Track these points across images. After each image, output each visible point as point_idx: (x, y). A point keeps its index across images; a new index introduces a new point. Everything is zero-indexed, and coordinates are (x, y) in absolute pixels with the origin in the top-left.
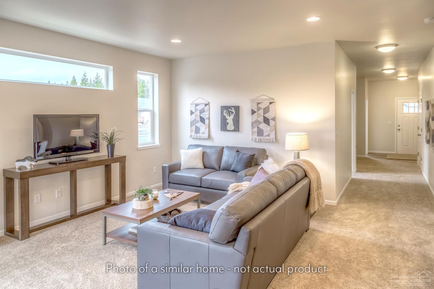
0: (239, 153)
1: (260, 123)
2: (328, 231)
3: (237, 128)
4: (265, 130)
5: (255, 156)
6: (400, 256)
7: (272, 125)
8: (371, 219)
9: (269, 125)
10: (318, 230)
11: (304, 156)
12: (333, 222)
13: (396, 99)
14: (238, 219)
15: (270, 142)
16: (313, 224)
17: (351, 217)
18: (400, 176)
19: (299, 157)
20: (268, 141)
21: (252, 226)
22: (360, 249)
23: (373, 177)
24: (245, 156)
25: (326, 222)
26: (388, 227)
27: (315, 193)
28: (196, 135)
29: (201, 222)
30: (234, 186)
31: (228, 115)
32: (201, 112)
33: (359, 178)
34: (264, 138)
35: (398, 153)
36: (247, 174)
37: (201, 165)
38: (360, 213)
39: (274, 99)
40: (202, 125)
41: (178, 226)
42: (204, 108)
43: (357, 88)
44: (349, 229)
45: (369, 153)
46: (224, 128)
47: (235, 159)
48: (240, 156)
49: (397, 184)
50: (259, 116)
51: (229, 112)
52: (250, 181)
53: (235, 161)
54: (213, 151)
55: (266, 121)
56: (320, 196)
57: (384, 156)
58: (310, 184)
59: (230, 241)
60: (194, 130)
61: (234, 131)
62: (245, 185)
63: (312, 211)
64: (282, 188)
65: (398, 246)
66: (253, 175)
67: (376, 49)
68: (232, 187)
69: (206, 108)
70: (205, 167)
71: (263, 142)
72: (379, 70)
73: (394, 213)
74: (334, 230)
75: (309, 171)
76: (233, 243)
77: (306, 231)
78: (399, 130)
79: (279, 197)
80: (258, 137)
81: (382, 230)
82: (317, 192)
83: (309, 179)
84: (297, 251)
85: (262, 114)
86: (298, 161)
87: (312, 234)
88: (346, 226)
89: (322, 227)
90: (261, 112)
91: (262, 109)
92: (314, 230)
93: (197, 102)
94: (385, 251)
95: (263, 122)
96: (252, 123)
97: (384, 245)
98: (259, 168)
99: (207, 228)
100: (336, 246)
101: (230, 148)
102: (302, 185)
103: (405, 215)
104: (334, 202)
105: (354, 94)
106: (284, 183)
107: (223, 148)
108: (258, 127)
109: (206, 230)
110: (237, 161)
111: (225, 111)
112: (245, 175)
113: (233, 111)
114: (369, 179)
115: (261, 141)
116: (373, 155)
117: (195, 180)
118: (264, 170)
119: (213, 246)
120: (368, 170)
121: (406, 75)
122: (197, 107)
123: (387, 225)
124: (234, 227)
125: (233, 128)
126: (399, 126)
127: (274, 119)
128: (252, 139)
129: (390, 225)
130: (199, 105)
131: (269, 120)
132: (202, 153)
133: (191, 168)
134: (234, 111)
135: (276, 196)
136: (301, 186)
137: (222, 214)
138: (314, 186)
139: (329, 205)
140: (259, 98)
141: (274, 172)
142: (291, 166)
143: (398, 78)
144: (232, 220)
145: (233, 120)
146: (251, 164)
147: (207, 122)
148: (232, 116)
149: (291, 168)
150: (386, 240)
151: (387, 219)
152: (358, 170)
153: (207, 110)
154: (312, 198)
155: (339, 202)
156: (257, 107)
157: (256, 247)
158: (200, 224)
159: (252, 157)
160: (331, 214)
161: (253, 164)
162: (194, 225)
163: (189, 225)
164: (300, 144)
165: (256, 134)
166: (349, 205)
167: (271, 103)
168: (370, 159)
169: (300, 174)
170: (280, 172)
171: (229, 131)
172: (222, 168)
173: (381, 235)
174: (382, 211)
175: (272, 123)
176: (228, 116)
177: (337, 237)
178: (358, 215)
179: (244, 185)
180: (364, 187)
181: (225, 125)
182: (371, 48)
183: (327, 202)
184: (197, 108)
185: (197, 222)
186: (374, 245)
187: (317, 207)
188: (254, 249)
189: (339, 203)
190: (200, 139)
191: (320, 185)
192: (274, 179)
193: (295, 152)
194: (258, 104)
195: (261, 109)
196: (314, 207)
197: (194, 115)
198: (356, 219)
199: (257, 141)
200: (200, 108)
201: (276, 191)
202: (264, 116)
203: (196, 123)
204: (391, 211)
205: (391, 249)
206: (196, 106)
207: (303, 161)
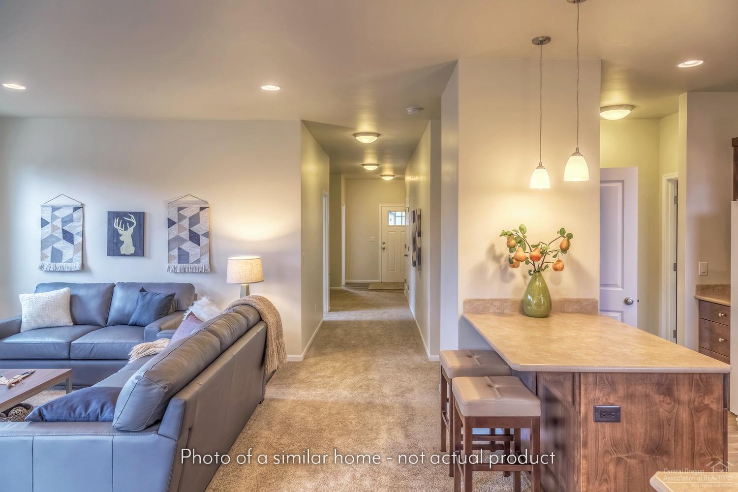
0: (145, 293)
1: (183, 241)
2: (292, 398)
3: (140, 250)
4: (191, 252)
5: (175, 297)
6: (380, 411)
7: (204, 244)
8: (347, 373)
9: (199, 245)
10: (277, 399)
11: (257, 291)
12: (297, 385)
13: (380, 206)
14: (165, 388)
15: (201, 272)
16: (270, 392)
17: (322, 374)
18: (384, 313)
19: (248, 294)
20: (197, 271)
21: (187, 395)
22: (333, 412)
23: (351, 317)
24: (158, 297)
25: (288, 386)
26: (368, 379)
27: (274, 344)
28: (53, 265)
29: (94, 406)
30: (140, 349)
31: (122, 227)
32: (65, 222)
33: (333, 320)
34: (190, 267)
35: (383, 281)
36: (162, 327)
37: (66, 320)
38: (334, 367)
39: (207, 203)
40: (67, 245)
41: (46, 421)
42: (71, 215)
43: (330, 189)
44: (319, 390)
45: (346, 284)
46: (114, 250)
47: (137, 304)
48: (148, 297)
49: (380, 323)
50: (181, 229)
51: (125, 222)
52: (170, 338)
53: (138, 307)
54: (92, 292)
55: (194, 238)
56: (280, 347)
57: (364, 286)
58: (267, 331)
59: (152, 424)
60: (49, 255)
61: (135, 256)
62: (162, 345)
63: (270, 371)
64: (228, 338)
65: (378, 401)
66: (175, 327)
67: (354, 137)
68: (137, 350)
69: (77, 215)
70: (76, 323)
71: (188, 272)
72: (359, 164)
73: (375, 361)
74: (299, 395)
75: (266, 312)
76: (155, 427)
77: (260, 403)
78: (384, 249)
79: (223, 351)
80: (179, 265)
81: (360, 384)
82: (277, 341)
83: (265, 324)
84: (249, 432)
85: (187, 227)
86: (249, 299)
87: (268, 405)
88: (316, 386)
89: (283, 393)
90: (185, 223)
91: (187, 218)
92: (272, 400)
93: (57, 202)
94: (363, 410)
95: (188, 239)
96: (169, 242)
97: (362, 402)
98: (186, 314)
99: (106, 414)
100: (303, 415)
101: (125, 286)
102: (256, 333)
103: (387, 362)
104: (299, 357)
105: (327, 197)
106: (230, 332)
107: (113, 286)
108: (179, 249)
109: (104, 417)
110: (143, 306)
111: (116, 221)
112: (158, 330)
113: (132, 220)
114: (345, 320)
115: (185, 271)
116: (352, 286)
117: (57, 348)
118: (195, 316)
119: (119, 438)
120: (345, 308)
121: (391, 173)
122: (56, 213)
123: (366, 377)
124: (157, 402)
125: (132, 250)
126: (384, 243)
127: (207, 235)
128: (169, 268)
129: (370, 377)
130: (59, 208)
131: (198, 236)
132: (69, 296)
133: (45, 326)
134: (134, 221)
135: (219, 350)
136: (254, 335)
137: (139, 384)
138: (272, 333)
139: (293, 362)
140: (181, 200)
141: (211, 318)
142: (239, 306)
143: (383, 178)
144: (155, 391)
145: (133, 236)
146: (168, 311)
147: (78, 239)
148: (131, 230)
149: (239, 309)
150: (366, 395)
151: (367, 369)
152: (332, 309)
153: (80, 219)
154: (269, 352)
155: (305, 356)
156: (178, 216)
157: (192, 427)
158: (92, 411)
159: (171, 297)
160: (295, 374)
161: (171, 310)
162: (80, 414)
163: (70, 415)
164: (250, 274)
165: (176, 260)
166: (319, 358)
167: (202, 209)
168: (348, 291)
169: (252, 317)
170: (222, 316)
171: (124, 255)
172: (110, 323)
173: (360, 390)
174: (361, 360)
175: (204, 241)
176: (123, 229)
177: (304, 403)
178: (331, 369)
179: (159, 345)
180: (339, 331)
181: (117, 246)
182: (349, 134)
183: (290, 357)
184: (57, 215)
185: (87, 408)
186: (351, 404)
187: (277, 364)
188: (189, 429)
189: (305, 358)
190: (64, 272)
191: (281, 331)
192: (214, 327)
193: (242, 287)
194: (180, 209)
195: (184, 217)
196: (273, 363)
197: (48, 228)
198: (329, 376)
199: (178, 271)
200: (62, 213)
201: (219, 343)
202: (189, 230)
203: (54, 242)
204: (371, 358)
205: (370, 406)
206: (52, 210)
207: (256, 299)
